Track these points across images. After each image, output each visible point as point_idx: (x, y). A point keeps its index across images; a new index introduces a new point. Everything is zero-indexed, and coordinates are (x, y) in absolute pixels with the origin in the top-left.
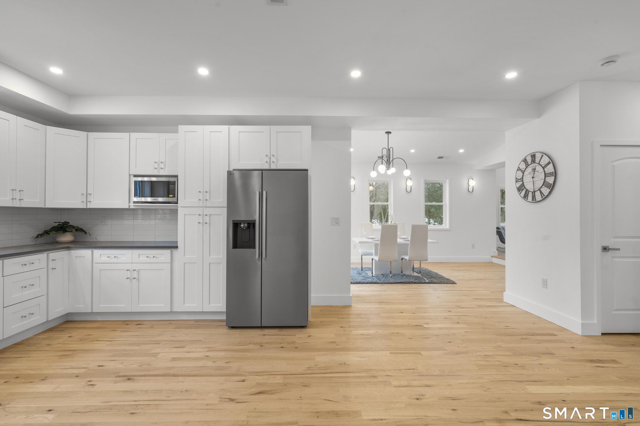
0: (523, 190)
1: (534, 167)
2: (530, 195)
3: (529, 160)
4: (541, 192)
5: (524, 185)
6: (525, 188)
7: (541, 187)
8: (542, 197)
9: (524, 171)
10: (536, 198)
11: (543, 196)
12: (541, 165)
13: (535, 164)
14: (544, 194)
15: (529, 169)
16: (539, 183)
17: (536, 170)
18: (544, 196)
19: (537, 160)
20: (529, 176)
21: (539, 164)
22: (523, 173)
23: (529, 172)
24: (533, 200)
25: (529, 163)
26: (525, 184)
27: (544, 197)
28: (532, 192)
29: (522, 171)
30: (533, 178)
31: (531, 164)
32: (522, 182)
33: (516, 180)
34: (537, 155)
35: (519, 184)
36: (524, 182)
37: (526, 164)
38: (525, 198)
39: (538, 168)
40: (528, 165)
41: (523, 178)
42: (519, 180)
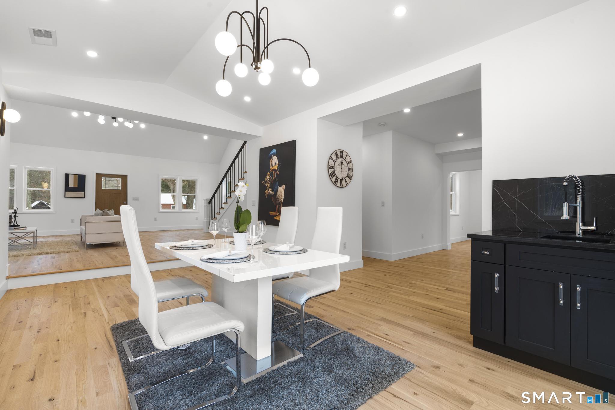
0: (334, 176)
1: (342, 161)
2: (339, 181)
3: (339, 154)
4: (346, 181)
5: (335, 172)
6: (335, 174)
7: (346, 177)
10: (343, 184)
12: (346, 161)
13: (342, 159)
15: (339, 162)
16: (345, 175)
18: (347, 184)
19: (344, 156)
20: (338, 166)
21: (345, 159)
22: (335, 163)
23: (339, 163)
24: (341, 185)
25: (339, 157)
26: (336, 172)
28: (341, 179)
29: (334, 161)
30: (342, 169)
31: (340, 158)
32: (333, 170)
33: (329, 167)
34: (344, 153)
35: (331, 171)
36: (335, 170)
37: (337, 156)
38: (336, 183)
39: (344, 163)
40: (338, 158)
41: (334, 166)
42: (331, 167)
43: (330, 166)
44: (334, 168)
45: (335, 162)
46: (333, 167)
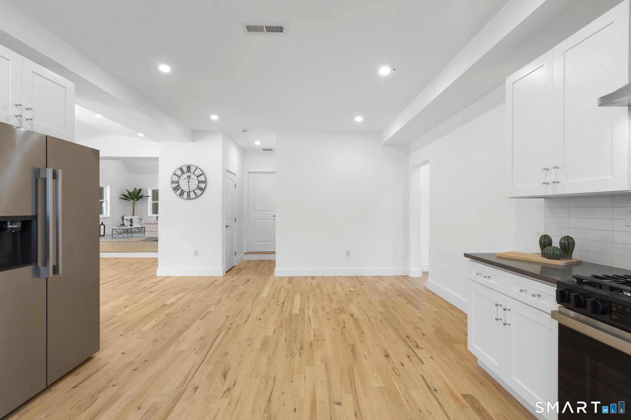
0: (179, 189)
1: (189, 175)
2: (185, 194)
3: (185, 169)
4: (195, 193)
5: (179, 186)
6: (180, 188)
7: (195, 190)
8: (196, 196)
9: (180, 176)
10: (191, 196)
11: (196, 195)
12: (195, 175)
13: (190, 173)
14: (198, 194)
15: (185, 176)
16: (193, 186)
17: (191, 177)
18: (197, 195)
19: (192, 171)
20: (184, 180)
21: (193, 173)
22: (179, 178)
23: (185, 178)
24: (188, 197)
26: (180, 186)
27: (197, 196)
28: (188, 192)
29: (178, 176)
30: (188, 182)
31: (187, 172)
32: (178, 184)
33: (172, 182)
34: (192, 167)
35: (174, 185)
36: (180, 184)
37: (182, 172)
38: (181, 196)
39: (193, 176)
40: (184, 173)
41: (178, 181)
42: (175, 182)
43: (172, 181)
44: (178, 183)
45: (179, 177)
46: (178, 182)
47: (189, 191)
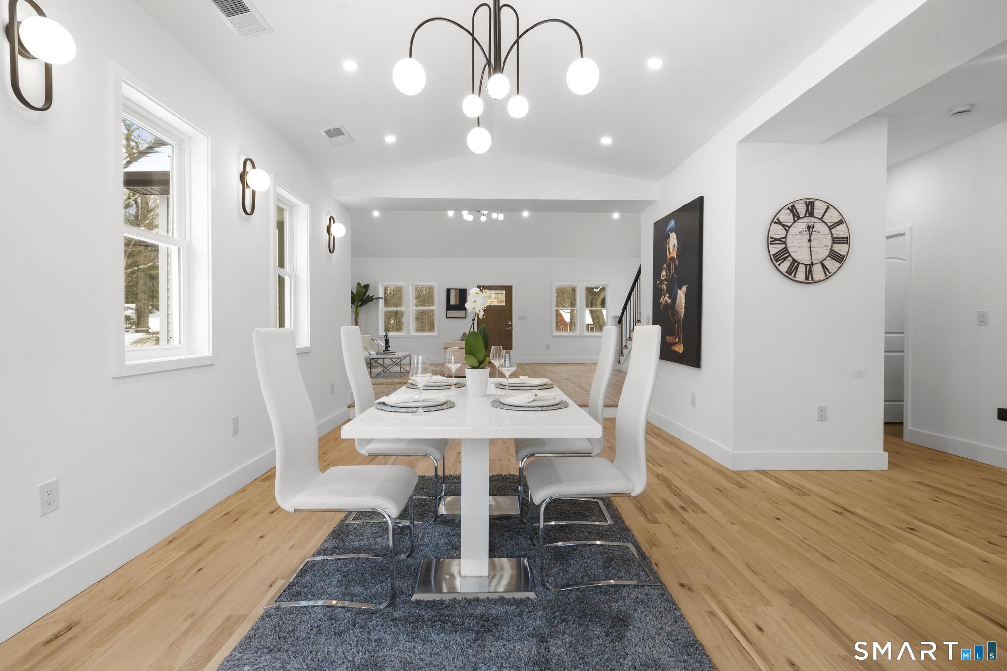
0: (785, 258)
1: (811, 224)
2: (801, 271)
3: (801, 209)
4: (823, 267)
5: (788, 252)
6: (790, 255)
7: (824, 259)
8: (826, 275)
9: (789, 227)
10: (814, 276)
11: (827, 273)
12: (825, 223)
13: (813, 219)
14: (831, 271)
15: (801, 225)
16: (821, 252)
17: (815, 229)
18: (830, 273)
19: (818, 212)
20: (799, 237)
21: (821, 219)
22: (787, 231)
23: (801, 230)
24: (807, 278)
25: (802, 215)
26: (790, 250)
27: (828, 276)
28: (806, 265)
29: (784, 226)
30: (810, 241)
31: (805, 216)
32: (783, 246)
33: (770, 240)
34: (817, 204)
35: (775, 249)
36: (788, 246)
37: (794, 215)
38: (790, 274)
39: (819, 226)
40: (799, 218)
41: (785, 238)
42: (776, 240)
43: (772, 238)
44: (784, 243)
45: (787, 228)
46: (783, 241)
47: (812, 262)
